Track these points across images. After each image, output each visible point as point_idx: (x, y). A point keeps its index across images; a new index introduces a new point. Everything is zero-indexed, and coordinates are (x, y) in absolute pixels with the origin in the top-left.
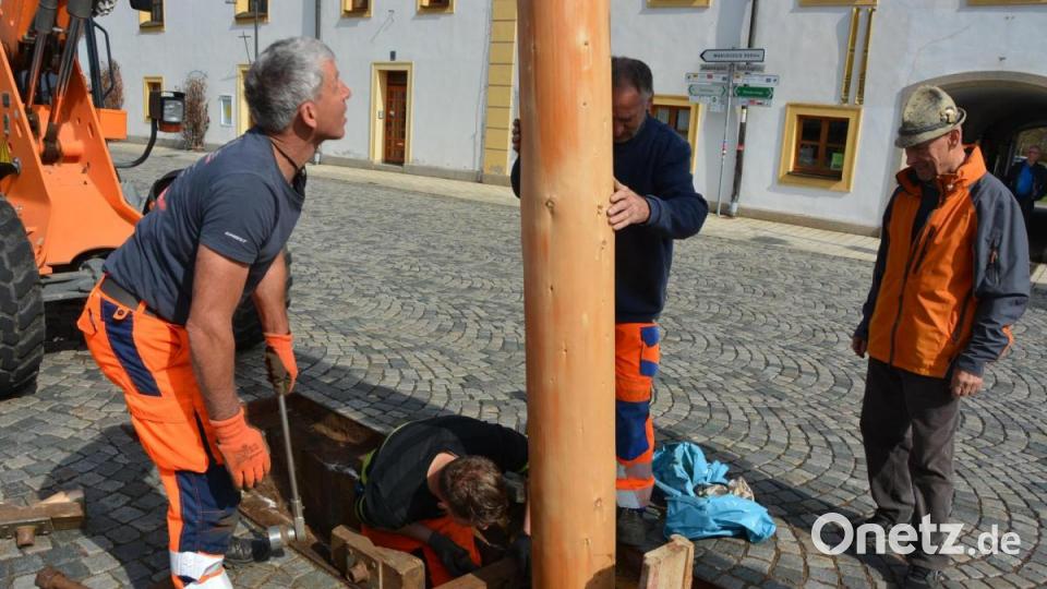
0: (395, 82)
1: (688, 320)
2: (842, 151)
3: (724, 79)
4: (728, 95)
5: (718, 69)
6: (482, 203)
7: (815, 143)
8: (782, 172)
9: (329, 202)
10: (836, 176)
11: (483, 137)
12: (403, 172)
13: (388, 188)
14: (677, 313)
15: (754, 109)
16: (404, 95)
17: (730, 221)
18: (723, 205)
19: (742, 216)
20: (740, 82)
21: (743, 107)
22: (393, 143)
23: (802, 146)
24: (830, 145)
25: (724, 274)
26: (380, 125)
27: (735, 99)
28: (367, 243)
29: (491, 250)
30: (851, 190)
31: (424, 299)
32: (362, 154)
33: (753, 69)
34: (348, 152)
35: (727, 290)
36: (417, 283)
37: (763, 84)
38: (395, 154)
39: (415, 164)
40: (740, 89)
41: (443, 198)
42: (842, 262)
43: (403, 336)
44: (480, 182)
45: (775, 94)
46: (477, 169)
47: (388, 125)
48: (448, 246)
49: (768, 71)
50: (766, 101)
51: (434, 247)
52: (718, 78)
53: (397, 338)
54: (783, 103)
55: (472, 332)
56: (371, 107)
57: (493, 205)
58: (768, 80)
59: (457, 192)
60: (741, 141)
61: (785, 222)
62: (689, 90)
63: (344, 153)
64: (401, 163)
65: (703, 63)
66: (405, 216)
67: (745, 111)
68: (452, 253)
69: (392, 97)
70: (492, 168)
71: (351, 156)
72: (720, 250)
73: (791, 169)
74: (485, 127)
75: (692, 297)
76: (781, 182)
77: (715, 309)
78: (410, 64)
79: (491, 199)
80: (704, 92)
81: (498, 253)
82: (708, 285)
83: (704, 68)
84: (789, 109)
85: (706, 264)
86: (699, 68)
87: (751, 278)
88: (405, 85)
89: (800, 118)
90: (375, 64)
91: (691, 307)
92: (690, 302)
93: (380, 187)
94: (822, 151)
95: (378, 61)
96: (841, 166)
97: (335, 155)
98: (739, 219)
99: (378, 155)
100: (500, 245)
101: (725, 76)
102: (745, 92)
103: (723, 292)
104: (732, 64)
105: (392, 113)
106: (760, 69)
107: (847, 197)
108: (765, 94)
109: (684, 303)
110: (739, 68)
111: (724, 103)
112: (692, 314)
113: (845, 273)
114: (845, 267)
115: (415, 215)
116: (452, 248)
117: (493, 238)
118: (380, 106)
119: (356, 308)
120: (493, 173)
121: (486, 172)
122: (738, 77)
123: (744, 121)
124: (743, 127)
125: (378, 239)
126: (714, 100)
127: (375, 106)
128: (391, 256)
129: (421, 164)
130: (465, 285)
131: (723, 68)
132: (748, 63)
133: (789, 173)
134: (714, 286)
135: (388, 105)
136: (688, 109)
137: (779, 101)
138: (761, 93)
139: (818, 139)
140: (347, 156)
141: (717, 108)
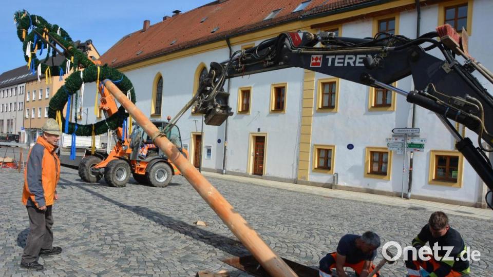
0: (260, 141)
1: (397, 237)
2: (457, 170)
3: (403, 140)
4: (404, 147)
5: (401, 136)
6: (299, 192)
7: (444, 167)
8: (430, 179)
9: (237, 190)
10: (455, 181)
11: (297, 164)
12: (262, 179)
13: (257, 185)
14: (392, 235)
15: (416, 153)
16: (263, 147)
17: (408, 200)
18: (404, 194)
19: (413, 198)
20: (409, 142)
21: (411, 152)
22: (257, 166)
23: (438, 168)
24: (451, 167)
25: (408, 222)
26: (252, 158)
27: (408, 149)
28: (262, 207)
29: (311, 210)
30: (462, 187)
31: (295, 227)
32: (244, 170)
33: (415, 136)
34: (238, 170)
35: (410, 227)
36: (289, 222)
37: (419, 142)
38: (258, 170)
39: (268, 175)
40: (409, 144)
41: (282, 190)
42: (459, 218)
43: (294, 238)
44: (296, 183)
45: (425, 146)
46: (294, 178)
47: (256, 158)
48: (294, 209)
49: (421, 137)
50: (421, 150)
51: (289, 209)
52: (400, 140)
53: (292, 239)
54: (429, 150)
55: (318, 238)
56: (248, 151)
57: (304, 193)
58: (422, 141)
59: (287, 187)
60: (411, 166)
61: (433, 201)
62: (388, 145)
63: (237, 170)
64: (261, 175)
65: (393, 134)
66: (270, 197)
67: (412, 154)
68: (297, 211)
69: (258, 147)
70: (302, 178)
71: (239, 171)
72: (405, 212)
73: (434, 178)
74: (298, 160)
75: (397, 229)
76: (430, 183)
77: (407, 234)
78: (267, 134)
79: (303, 191)
80: (394, 146)
81: (314, 212)
82: (402, 225)
83: (393, 136)
84: (431, 153)
85: (400, 217)
86: (391, 136)
87: (419, 223)
88: (264, 142)
89: (437, 156)
90: (251, 133)
91: (397, 233)
92: (396, 231)
93: (254, 185)
94: (447, 169)
95: (252, 132)
96: (456, 176)
97: (232, 171)
98: (411, 200)
99: (251, 172)
100: (314, 209)
101: (403, 139)
102: (412, 146)
103: (409, 228)
104: (406, 134)
105: (257, 153)
106: (418, 136)
107: (460, 190)
108: (421, 146)
109: (394, 231)
110: (409, 136)
111: (402, 150)
112: (398, 235)
113: (461, 222)
114: (461, 219)
115: (274, 197)
116: (295, 209)
117: (310, 206)
118: (252, 150)
119: (272, 229)
120: (302, 180)
121: (299, 179)
122: (408, 139)
123: (412, 158)
124: (411, 160)
125: (264, 205)
126: (399, 149)
127: (250, 151)
128: (273, 212)
129: (270, 175)
130: (308, 223)
131: (402, 136)
132: (412, 134)
133: (433, 180)
134: (405, 226)
135: (256, 150)
136: (387, 153)
137: (426, 150)
138: (419, 146)
139: (445, 165)
140: (237, 171)
141: (399, 152)
